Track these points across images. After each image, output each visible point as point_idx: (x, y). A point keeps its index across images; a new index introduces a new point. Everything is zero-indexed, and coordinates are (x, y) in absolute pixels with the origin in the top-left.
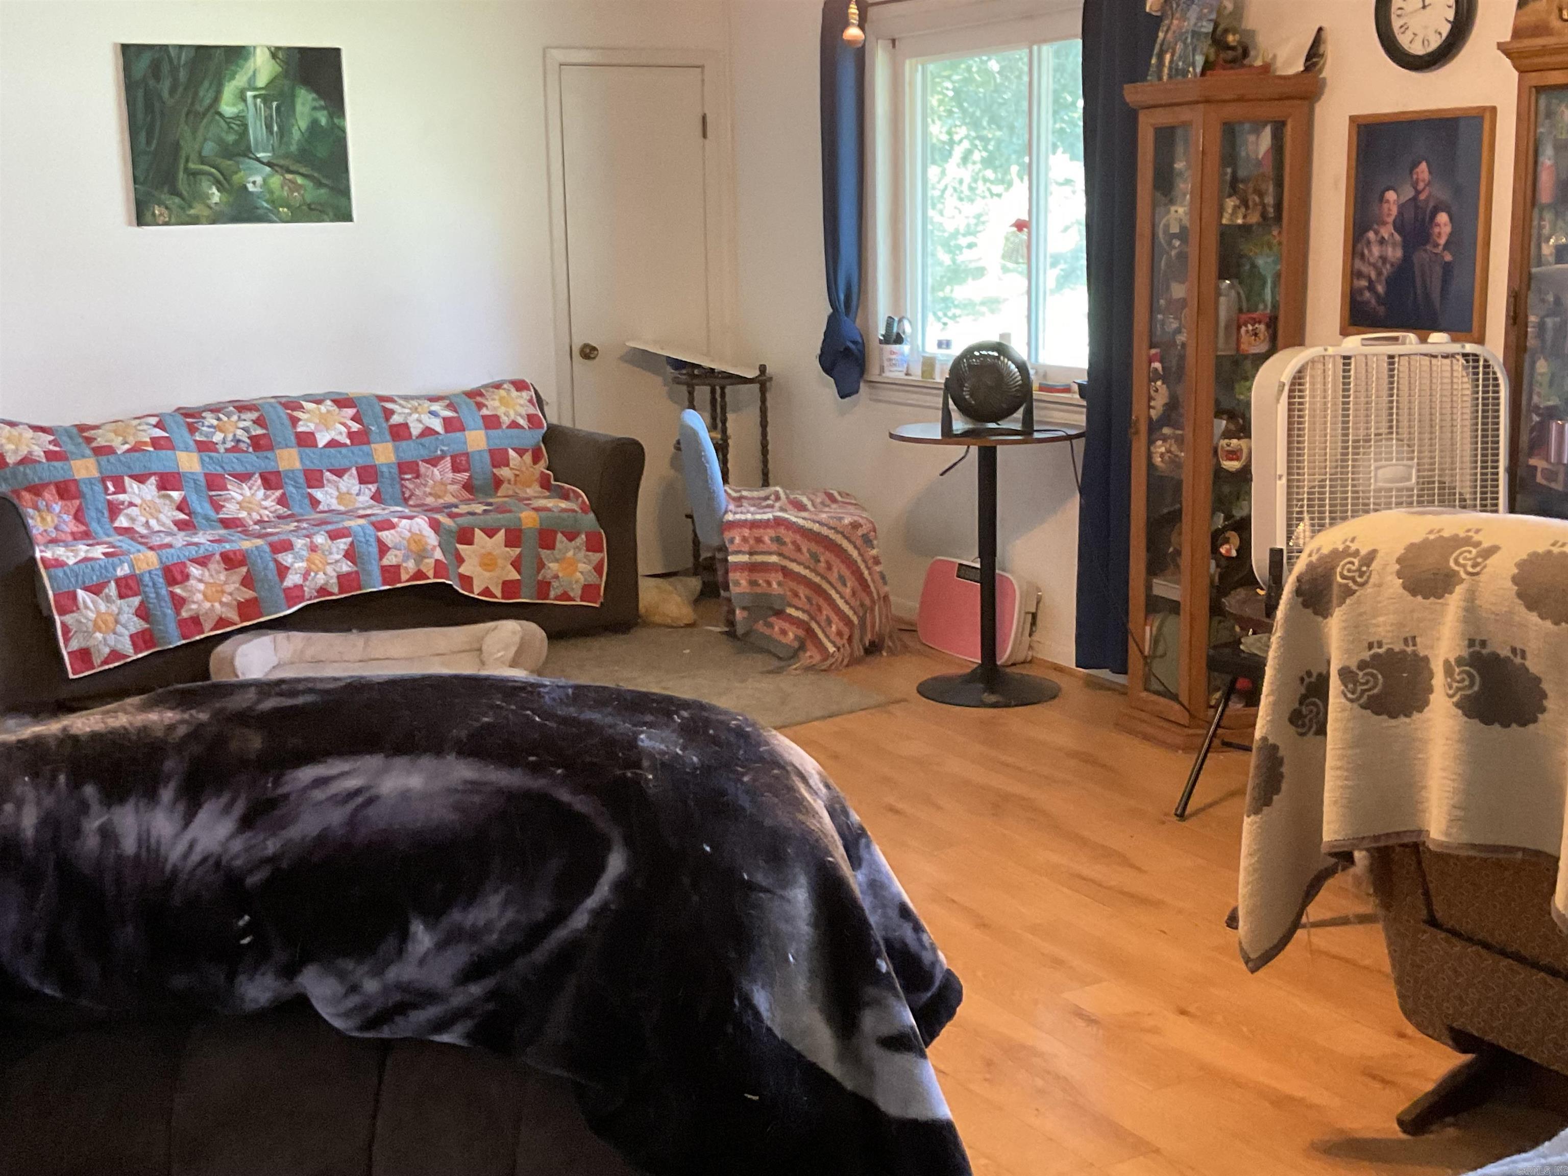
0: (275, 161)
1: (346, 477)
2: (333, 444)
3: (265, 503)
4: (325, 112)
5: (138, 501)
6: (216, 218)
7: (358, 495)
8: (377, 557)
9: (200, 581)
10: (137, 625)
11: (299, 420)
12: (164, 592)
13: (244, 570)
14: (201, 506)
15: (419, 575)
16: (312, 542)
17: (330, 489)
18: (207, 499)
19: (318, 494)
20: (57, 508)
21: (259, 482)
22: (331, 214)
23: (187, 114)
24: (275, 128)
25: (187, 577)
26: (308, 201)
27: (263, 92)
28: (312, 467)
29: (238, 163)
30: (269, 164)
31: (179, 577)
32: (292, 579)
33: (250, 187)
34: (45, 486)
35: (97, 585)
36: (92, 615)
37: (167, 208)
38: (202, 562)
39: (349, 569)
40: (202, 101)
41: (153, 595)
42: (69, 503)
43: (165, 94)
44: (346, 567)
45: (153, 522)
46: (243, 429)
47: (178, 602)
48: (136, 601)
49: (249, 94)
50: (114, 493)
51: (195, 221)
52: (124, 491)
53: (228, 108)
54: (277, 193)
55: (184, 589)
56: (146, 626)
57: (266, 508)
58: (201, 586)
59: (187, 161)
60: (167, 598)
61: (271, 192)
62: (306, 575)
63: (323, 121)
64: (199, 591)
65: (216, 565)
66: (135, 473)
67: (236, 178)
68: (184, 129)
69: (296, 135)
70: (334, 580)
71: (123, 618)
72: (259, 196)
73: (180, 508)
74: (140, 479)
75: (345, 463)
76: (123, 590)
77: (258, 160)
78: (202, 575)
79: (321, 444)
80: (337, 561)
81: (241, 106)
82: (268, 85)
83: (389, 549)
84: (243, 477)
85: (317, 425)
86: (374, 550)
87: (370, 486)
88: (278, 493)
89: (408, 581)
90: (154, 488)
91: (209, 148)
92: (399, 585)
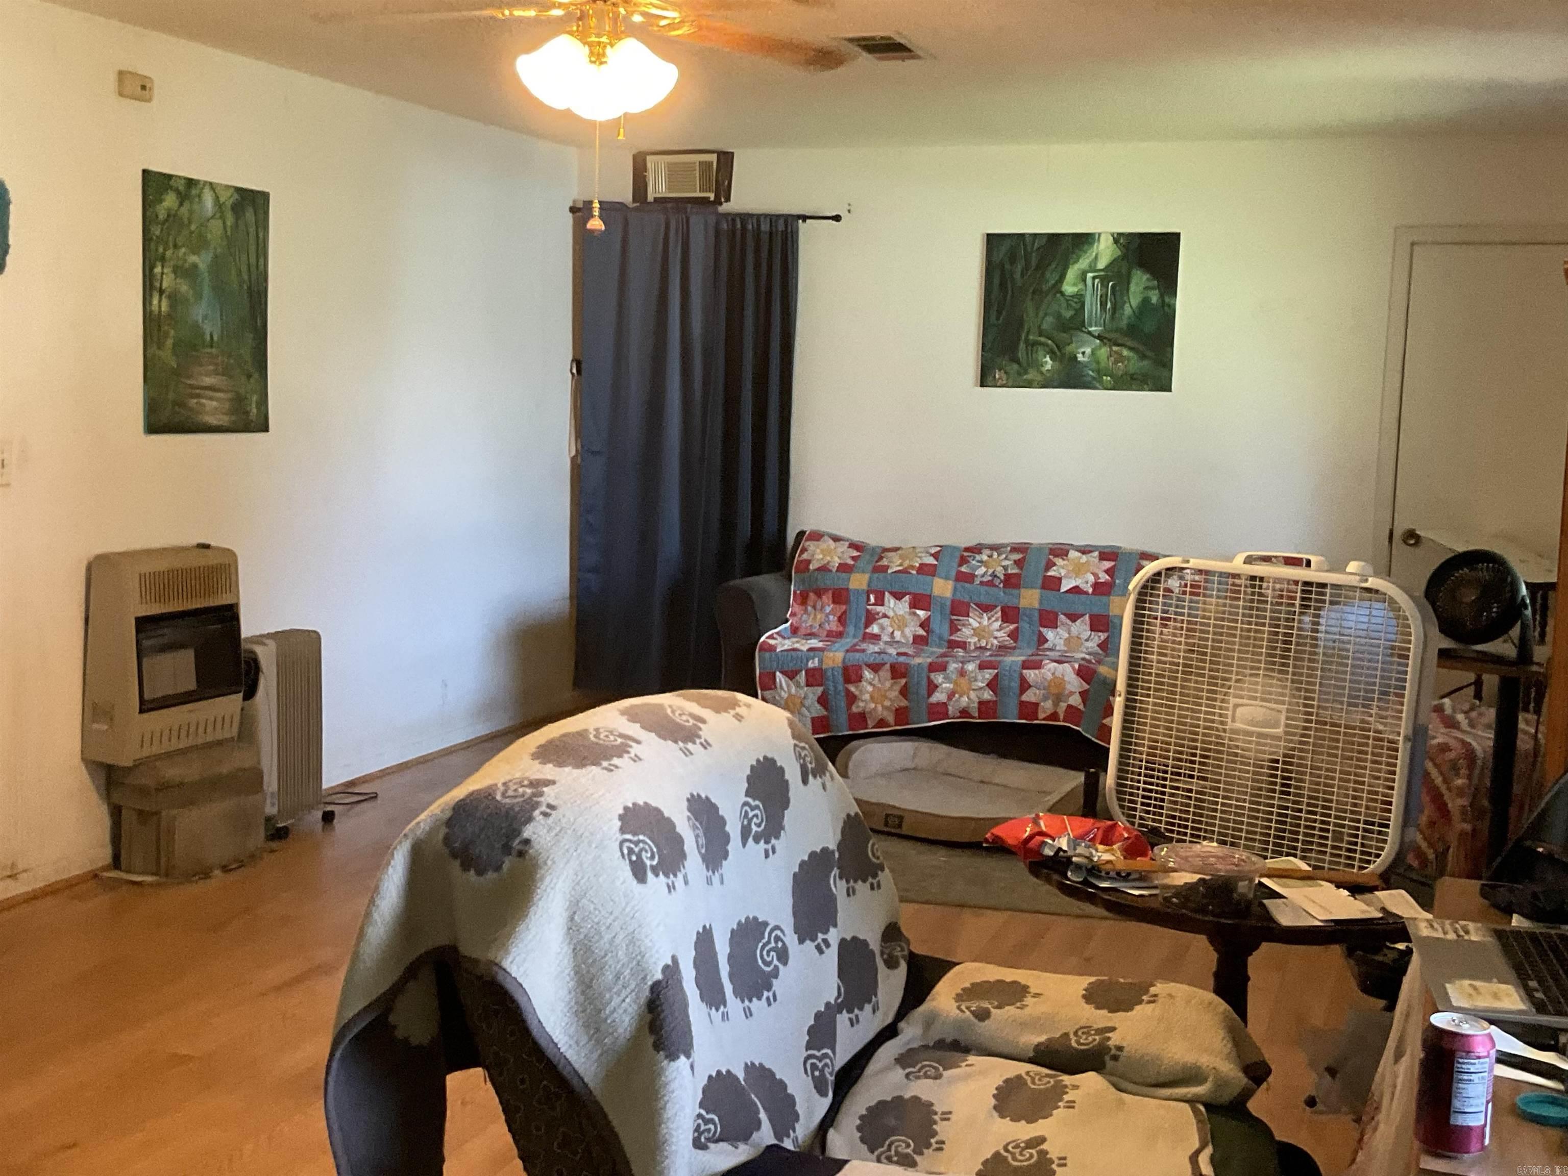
0: (1104, 335)
1: (1078, 622)
2: (1076, 590)
3: (998, 634)
4: (1157, 291)
5: (891, 614)
6: (1046, 384)
7: (1087, 640)
8: (1018, 692)
9: (871, 684)
10: (818, 710)
11: (1055, 565)
12: (840, 688)
13: (903, 681)
14: (940, 627)
15: (1054, 716)
16: (962, 668)
17: (1062, 632)
18: (948, 620)
19: (1049, 634)
20: (828, 609)
21: (999, 614)
22: (1151, 385)
23: (1034, 292)
24: (1109, 305)
25: (860, 678)
26: (1132, 371)
27: (1102, 273)
28: (1049, 608)
29: (1071, 335)
30: (1099, 337)
31: (853, 677)
32: (939, 697)
33: (1080, 357)
34: (826, 590)
35: (792, 671)
36: (784, 695)
37: (1006, 373)
38: (875, 668)
39: (989, 697)
40: (1048, 281)
41: (832, 688)
42: (838, 606)
43: (1018, 276)
44: (988, 695)
45: (897, 634)
46: (1003, 567)
47: (852, 699)
48: (820, 690)
49: (1090, 275)
50: (873, 605)
51: (1029, 385)
52: (882, 605)
53: (1069, 288)
54: (1103, 365)
55: (857, 687)
56: (825, 713)
57: (996, 638)
58: (870, 689)
59: (1028, 333)
60: (843, 694)
61: (1098, 363)
62: (951, 695)
63: (1154, 299)
64: (868, 692)
65: (885, 673)
66: (894, 590)
67: (1069, 349)
68: (1029, 305)
69: (1128, 311)
70: (976, 705)
71: (808, 702)
72: (1085, 365)
73: (922, 625)
74: (898, 596)
75: (1080, 609)
76: (810, 679)
77: (1090, 333)
78: (873, 679)
79: (1063, 589)
80: (981, 688)
81: (1081, 286)
82: (1107, 267)
83: (1030, 686)
84: (986, 608)
85: (1069, 571)
86: (1015, 684)
87: (1100, 634)
88: (1012, 627)
89: (1044, 719)
90: (907, 605)
91: (1048, 323)
92: (1036, 722)
